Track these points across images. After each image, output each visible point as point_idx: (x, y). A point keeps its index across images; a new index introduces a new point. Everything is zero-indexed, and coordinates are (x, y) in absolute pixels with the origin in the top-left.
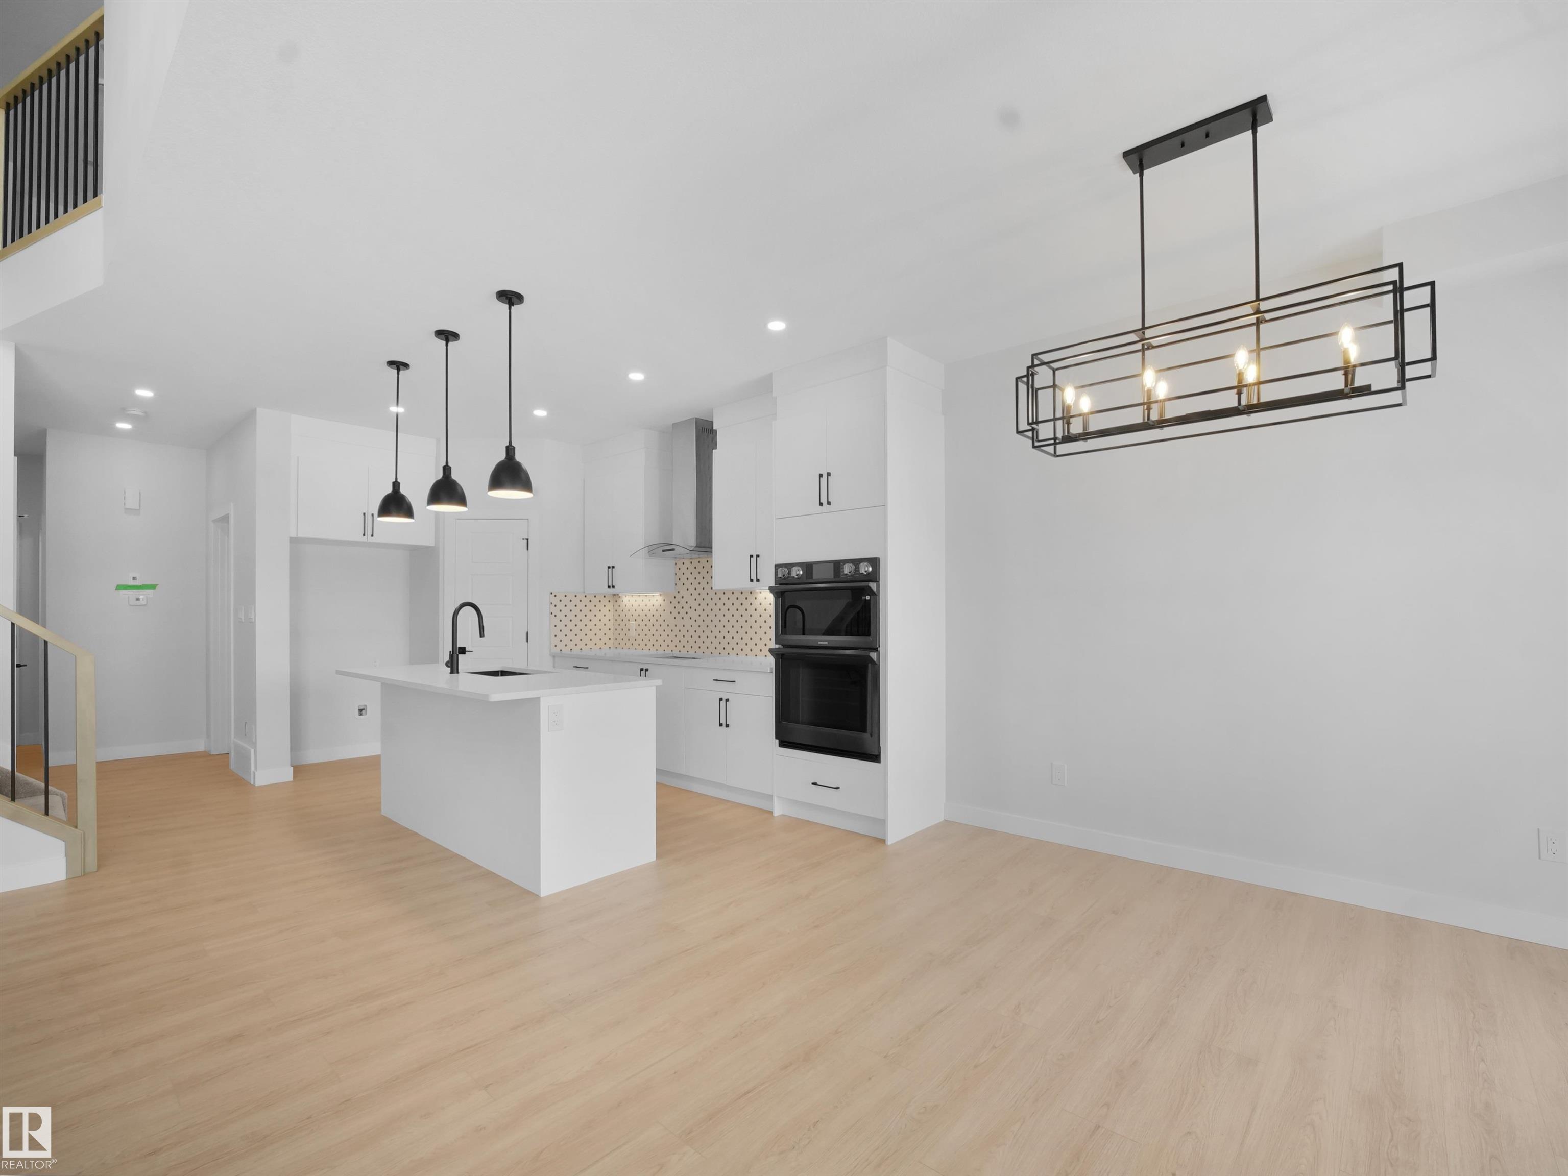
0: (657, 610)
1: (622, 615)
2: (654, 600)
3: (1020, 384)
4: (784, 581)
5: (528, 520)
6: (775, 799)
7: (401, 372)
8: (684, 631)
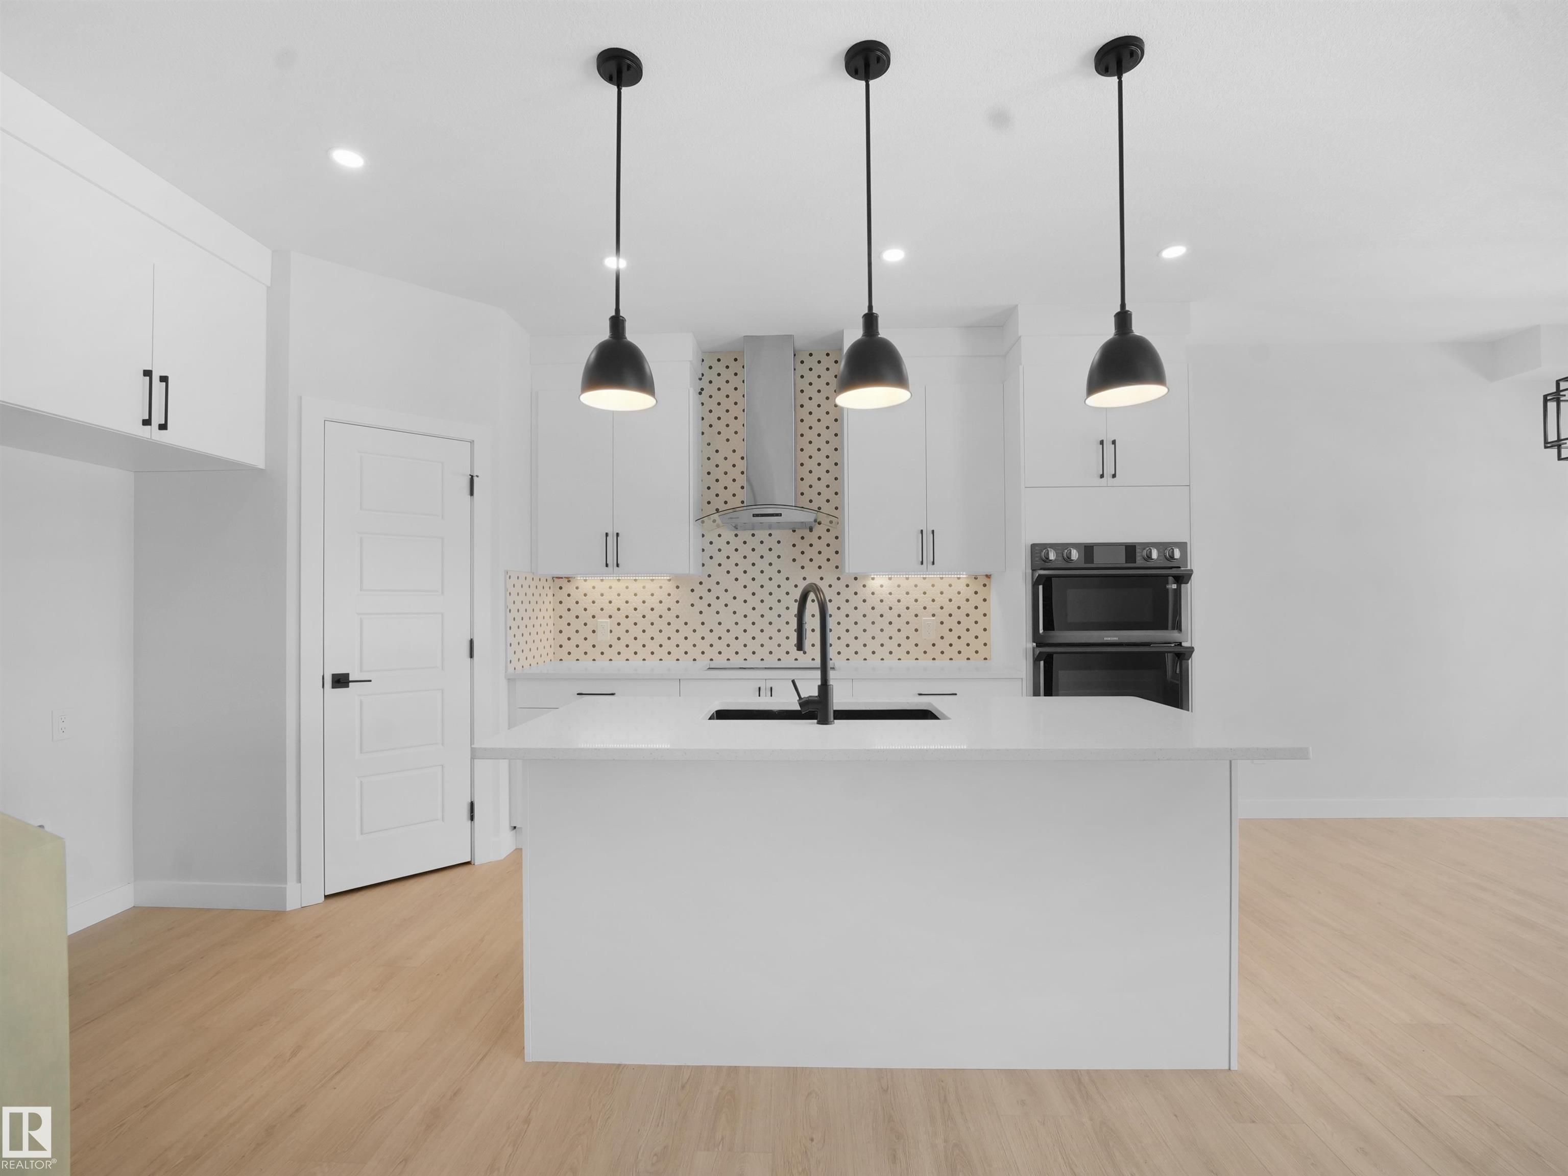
0: (660, 602)
2: (652, 588)
5: (472, 442)
8: (720, 631)
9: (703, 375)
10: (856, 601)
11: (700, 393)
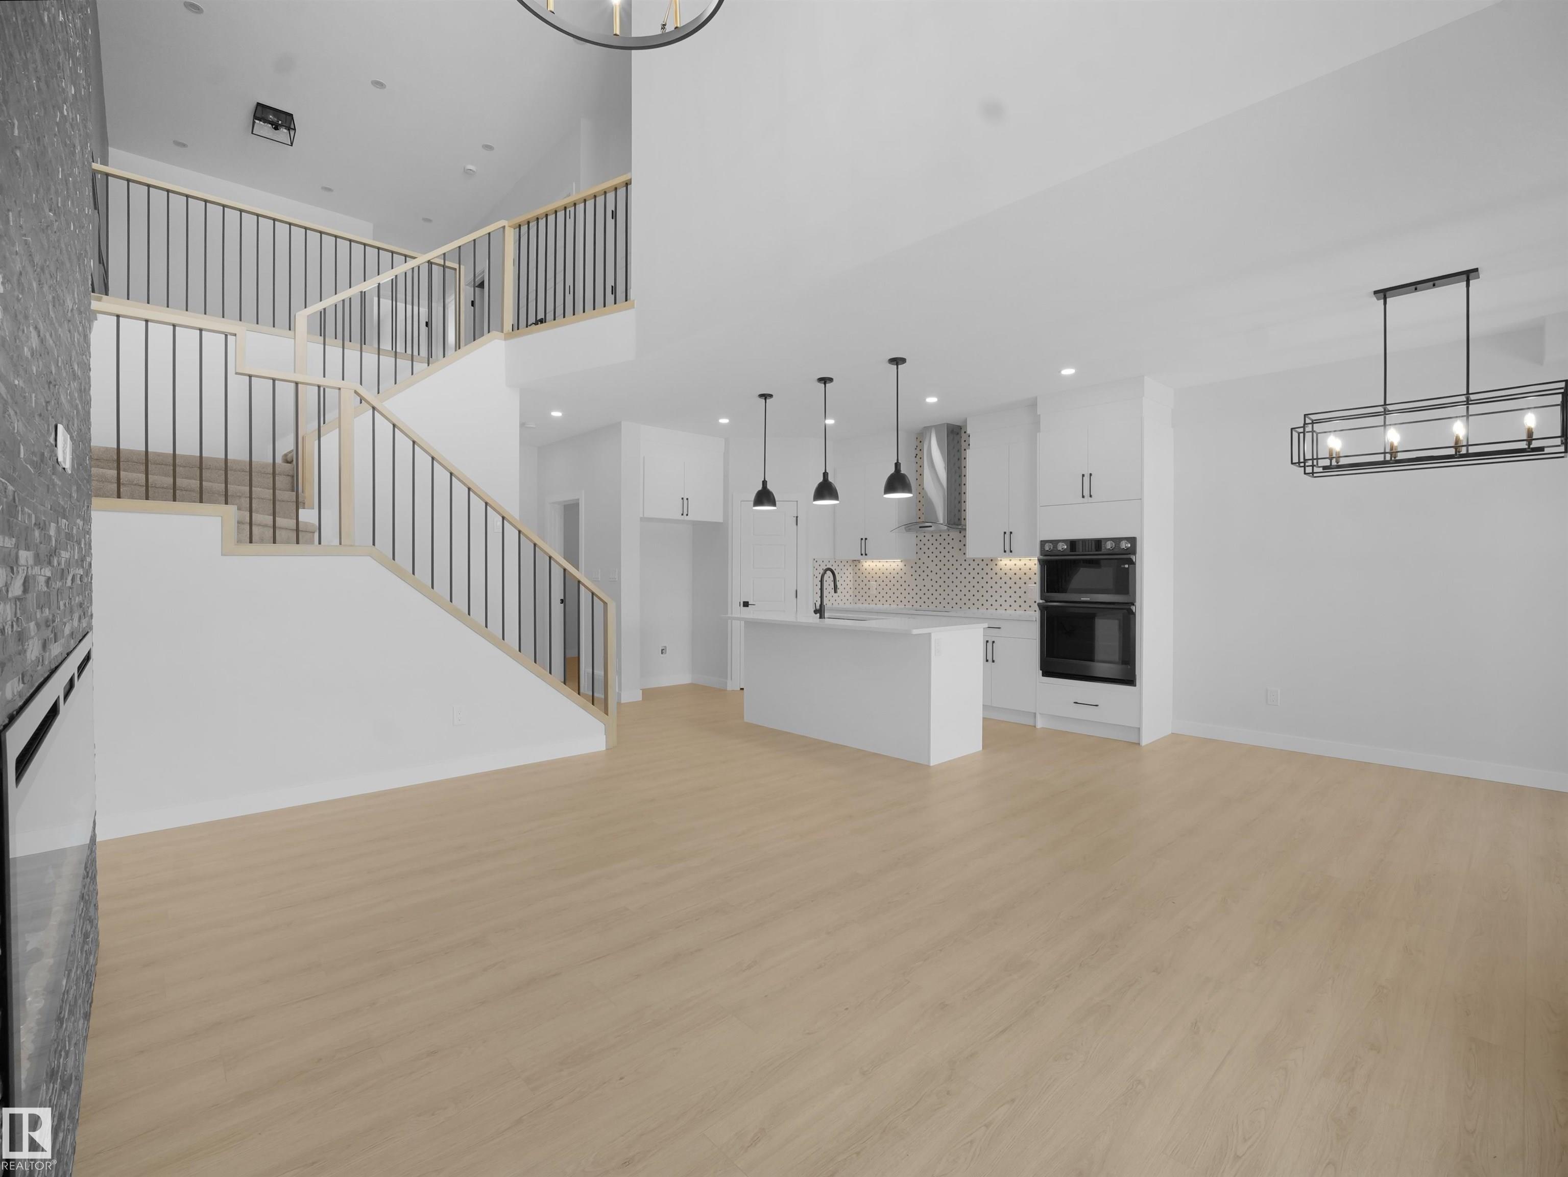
0: (898, 573)
1: (862, 577)
2: (894, 565)
3: (1294, 432)
4: (1048, 553)
5: (797, 501)
6: (1038, 716)
7: (767, 400)
8: (924, 590)
9: (917, 446)
10: (992, 574)
11: (916, 457)
